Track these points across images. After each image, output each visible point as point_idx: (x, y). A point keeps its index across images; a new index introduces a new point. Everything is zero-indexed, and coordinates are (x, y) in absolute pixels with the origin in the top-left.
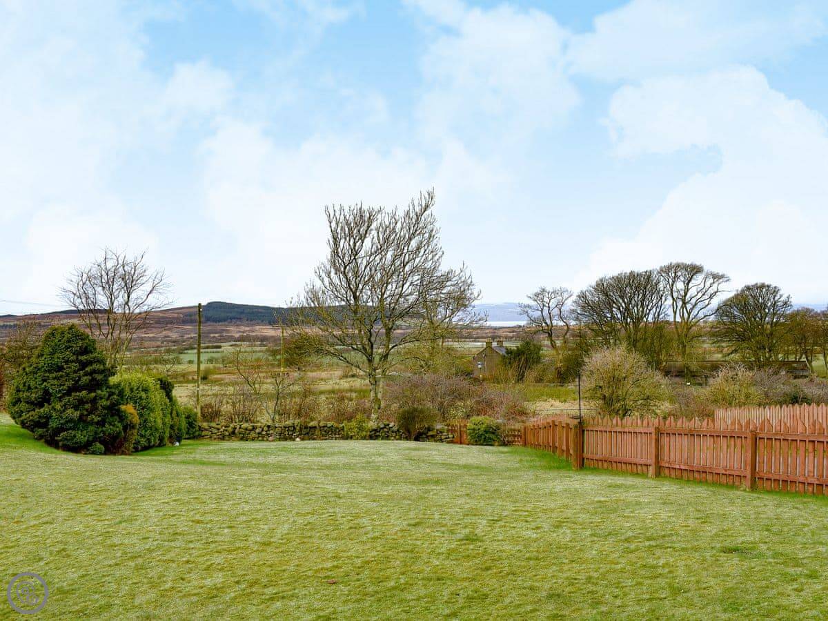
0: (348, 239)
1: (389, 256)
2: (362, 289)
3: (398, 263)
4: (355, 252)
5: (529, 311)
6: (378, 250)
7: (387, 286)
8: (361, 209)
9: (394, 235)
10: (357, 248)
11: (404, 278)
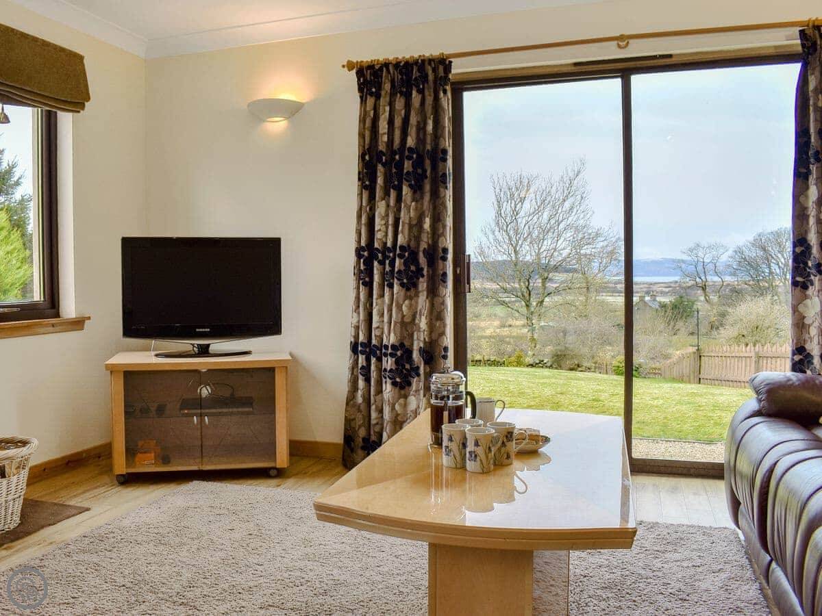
0: (510, 201)
1: (546, 216)
2: (522, 244)
3: (553, 221)
4: (515, 213)
5: (683, 266)
6: (535, 211)
7: (543, 242)
8: (520, 176)
9: (550, 197)
10: (517, 209)
11: (558, 235)
